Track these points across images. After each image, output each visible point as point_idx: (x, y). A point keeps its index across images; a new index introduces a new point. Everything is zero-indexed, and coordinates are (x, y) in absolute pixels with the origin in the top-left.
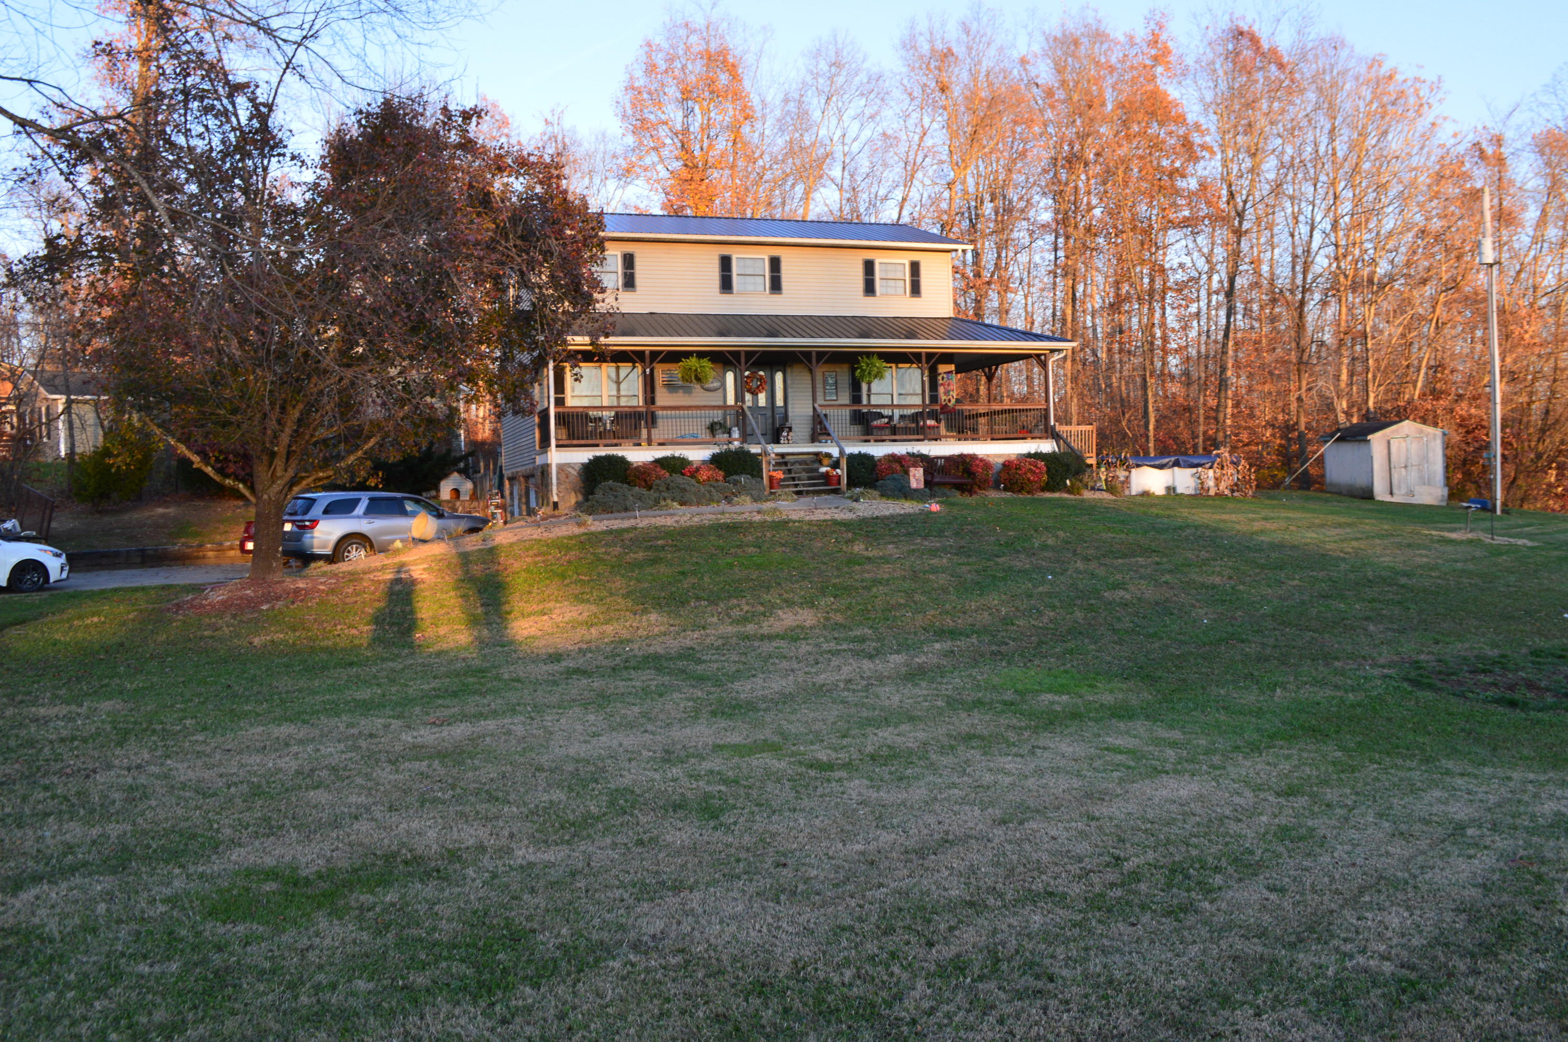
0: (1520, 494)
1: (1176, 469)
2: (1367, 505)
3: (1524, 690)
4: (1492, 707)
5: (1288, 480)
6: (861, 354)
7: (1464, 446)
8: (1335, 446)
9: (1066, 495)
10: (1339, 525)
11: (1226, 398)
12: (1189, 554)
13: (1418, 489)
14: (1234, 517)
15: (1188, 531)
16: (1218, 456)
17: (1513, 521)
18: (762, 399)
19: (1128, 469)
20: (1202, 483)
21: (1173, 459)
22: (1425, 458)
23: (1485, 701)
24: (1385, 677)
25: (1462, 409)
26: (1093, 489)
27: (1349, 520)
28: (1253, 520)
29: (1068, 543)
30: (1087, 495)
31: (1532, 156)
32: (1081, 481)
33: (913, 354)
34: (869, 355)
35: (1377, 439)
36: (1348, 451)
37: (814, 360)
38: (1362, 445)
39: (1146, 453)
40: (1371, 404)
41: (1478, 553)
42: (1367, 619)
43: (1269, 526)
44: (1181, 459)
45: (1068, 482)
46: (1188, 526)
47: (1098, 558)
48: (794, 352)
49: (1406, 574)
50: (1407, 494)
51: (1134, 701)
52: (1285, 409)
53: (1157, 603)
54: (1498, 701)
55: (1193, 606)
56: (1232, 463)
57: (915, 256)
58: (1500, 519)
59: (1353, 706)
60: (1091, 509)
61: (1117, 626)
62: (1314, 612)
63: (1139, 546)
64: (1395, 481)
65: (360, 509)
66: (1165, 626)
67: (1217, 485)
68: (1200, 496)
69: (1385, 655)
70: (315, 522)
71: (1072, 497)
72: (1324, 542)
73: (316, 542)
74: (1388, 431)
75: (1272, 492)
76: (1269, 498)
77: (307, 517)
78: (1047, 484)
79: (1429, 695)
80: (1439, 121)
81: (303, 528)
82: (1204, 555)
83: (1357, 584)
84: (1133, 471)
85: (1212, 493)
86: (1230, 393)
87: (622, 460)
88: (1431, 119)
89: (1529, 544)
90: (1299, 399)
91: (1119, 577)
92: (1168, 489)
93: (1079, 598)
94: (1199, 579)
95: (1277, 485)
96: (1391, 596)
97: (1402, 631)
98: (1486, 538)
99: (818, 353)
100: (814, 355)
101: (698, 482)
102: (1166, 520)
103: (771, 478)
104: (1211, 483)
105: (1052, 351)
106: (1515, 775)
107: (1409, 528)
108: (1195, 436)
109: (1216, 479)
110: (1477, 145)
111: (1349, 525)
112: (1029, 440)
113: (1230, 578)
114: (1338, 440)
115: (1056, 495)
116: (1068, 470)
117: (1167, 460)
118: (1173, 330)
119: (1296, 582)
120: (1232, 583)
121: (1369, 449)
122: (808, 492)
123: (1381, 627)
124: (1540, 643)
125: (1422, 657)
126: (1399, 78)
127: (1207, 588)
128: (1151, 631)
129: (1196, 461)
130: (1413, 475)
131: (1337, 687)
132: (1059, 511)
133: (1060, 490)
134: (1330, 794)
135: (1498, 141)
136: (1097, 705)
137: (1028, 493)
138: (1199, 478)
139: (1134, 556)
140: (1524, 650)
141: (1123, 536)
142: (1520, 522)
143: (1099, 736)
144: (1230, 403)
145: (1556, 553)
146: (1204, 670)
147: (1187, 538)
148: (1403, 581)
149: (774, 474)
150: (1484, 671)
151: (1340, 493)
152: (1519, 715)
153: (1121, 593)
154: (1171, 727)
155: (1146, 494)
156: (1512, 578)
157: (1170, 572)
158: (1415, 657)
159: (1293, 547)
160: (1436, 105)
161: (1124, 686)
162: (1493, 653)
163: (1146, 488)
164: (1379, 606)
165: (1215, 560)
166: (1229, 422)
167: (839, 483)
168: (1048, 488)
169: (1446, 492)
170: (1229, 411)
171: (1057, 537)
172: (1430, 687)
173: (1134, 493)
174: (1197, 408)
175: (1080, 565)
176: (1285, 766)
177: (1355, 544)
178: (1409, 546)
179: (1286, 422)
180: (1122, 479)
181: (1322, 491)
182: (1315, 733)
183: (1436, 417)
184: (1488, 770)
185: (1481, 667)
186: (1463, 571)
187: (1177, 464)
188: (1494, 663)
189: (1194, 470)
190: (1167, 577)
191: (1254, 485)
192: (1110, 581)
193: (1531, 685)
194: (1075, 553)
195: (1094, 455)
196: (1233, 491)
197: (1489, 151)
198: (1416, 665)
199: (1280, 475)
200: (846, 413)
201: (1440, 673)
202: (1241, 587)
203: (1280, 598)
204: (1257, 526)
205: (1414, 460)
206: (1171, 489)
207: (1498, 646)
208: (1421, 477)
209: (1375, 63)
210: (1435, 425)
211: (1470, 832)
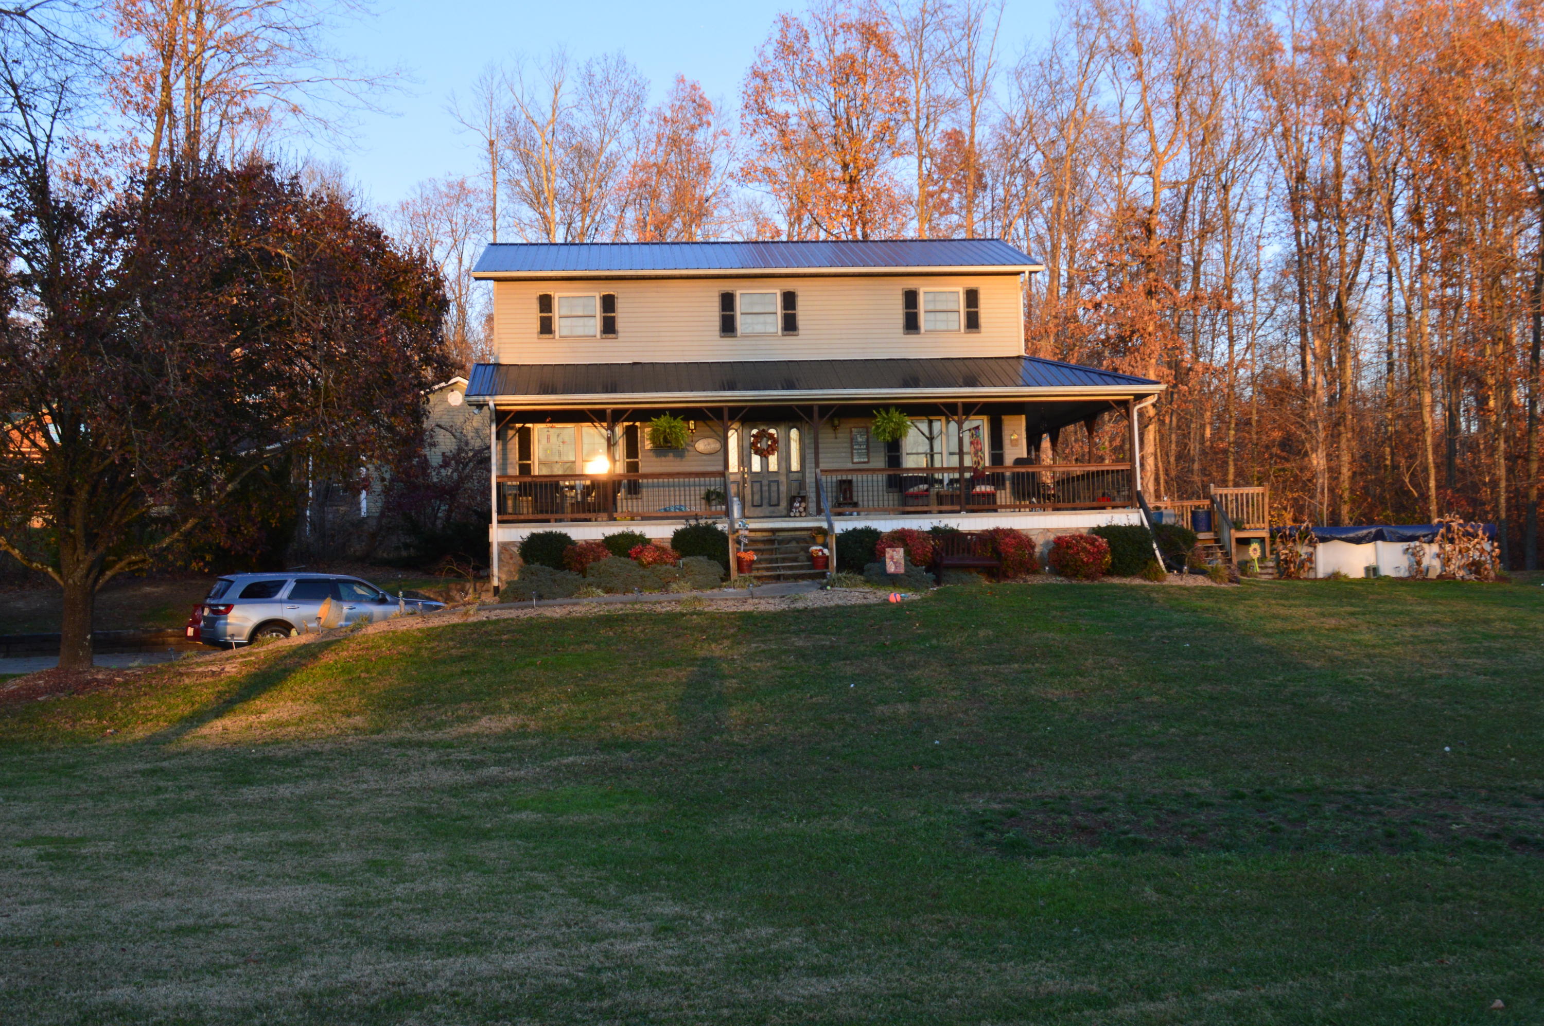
1: (1379, 543)
6: (877, 407)
16: (1443, 525)
18: (773, 460)
19: (1312, 544)
20: (1419, 563)
21: (1373, 530)
33: (946, 405)
34: (887, 407)
37: (816, 415)
39: (1338, 523)
44: (1388, 530)
48: (790, 406)
56: (1470, 535)
57: (972, 283)
65: (284, 593)
67: (1444, 565)
68: (1416, 579)
70: (229, 607)
71: (1147, 583)
73: (230, 630)
77: (222, 601)
78: (1112, 566)
81: (219, 614)
84: (1319, 546)
85: (1435, 575)
87: (565, 538)
92: (1367, 569)
99: (820, 407)
100: (816, 409)
101: (642, 565)
103: (739, 561)
104: (1433, 562)
105: (1140, 397)
109: (1441, 556)
112: (1109, 510)
115: (1135, 581)
116: (1140, 549)
117: (1365, 532)
122: (786, 578)
129: (1409, 533)
133: (1133, 574)
137: (1087, 577)
138: (1413, 554)
149: (742, 555)
155: (1335, 578)
163: (1338, 569)
167: (827, 566)
168: (1115, 570)
173: (1321, 574)
180: (1304, 557)
187: (1379, 537)
189: (1405, 545)
191: (1498, 564)
195: (1266, 525)
196: (1471, 572)
200: (881, 478)
206: (1372, 571)
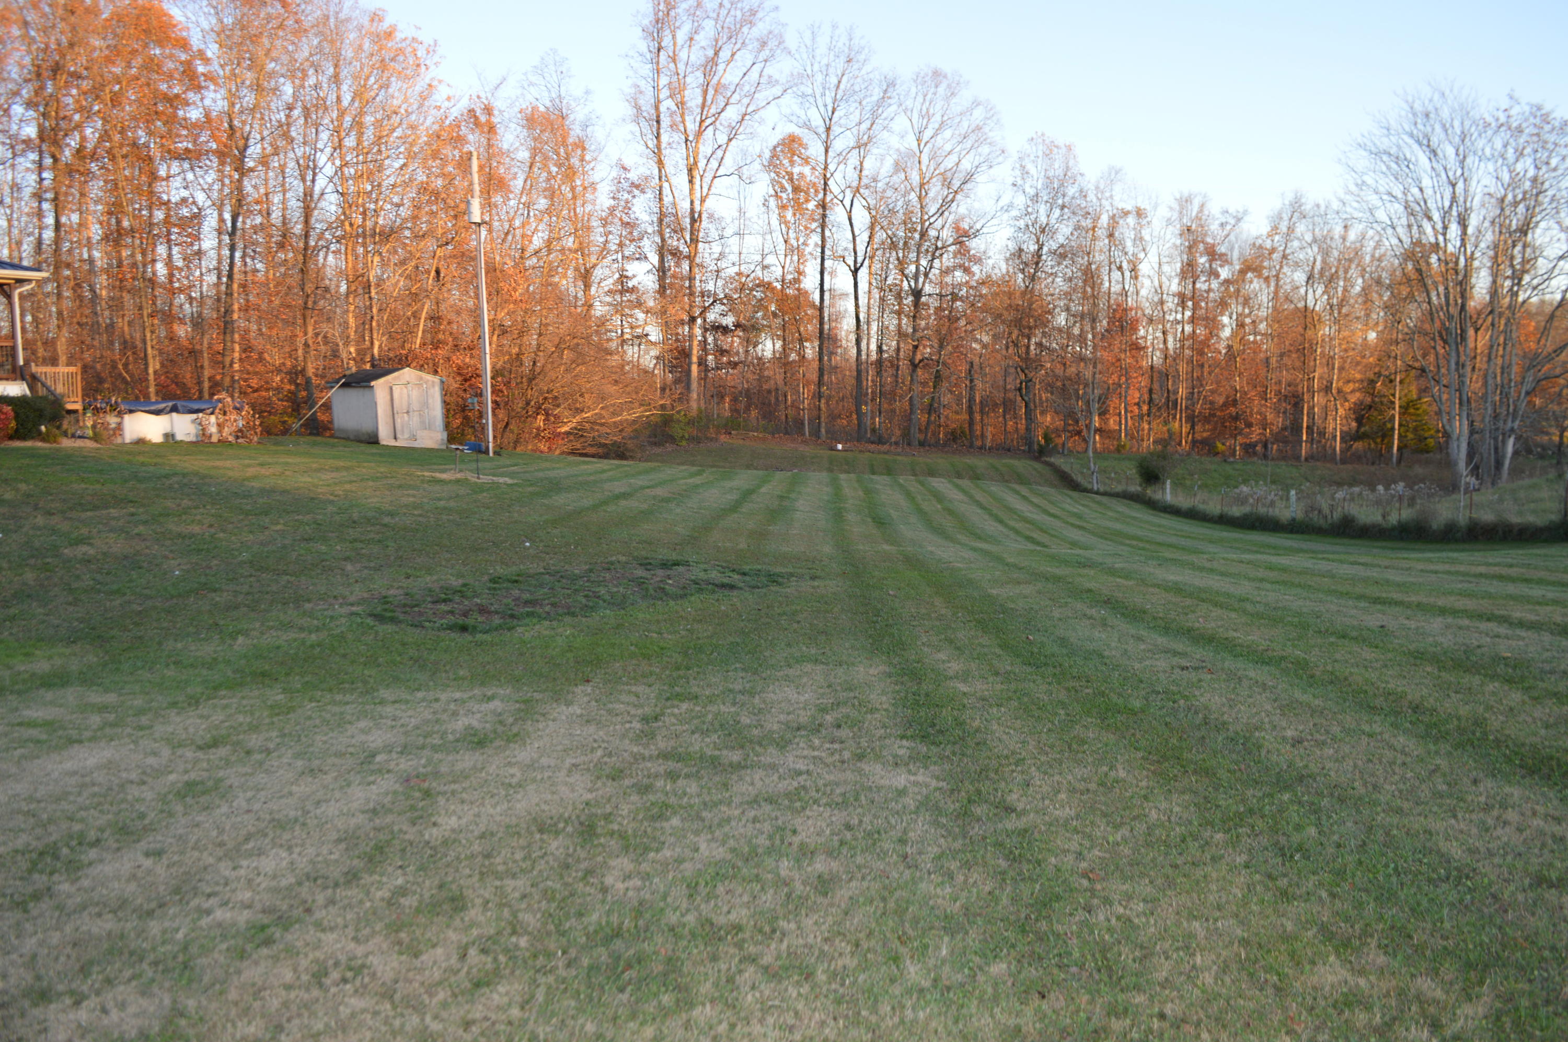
0: (512, 437)
1: (174, 415)
2: (373, 449)
3: (476, 615)
4: (442, 634)
5: (296, 426)
7: (461, 393)
8: (342, 391)
9: (39, 444)
10: (337, 469)
11: (233, 342)
12: (169, 503)
13: (421, 434)
14: (228, 464)
15: (175, 479)
16: (219, 401)
17: (504, 460)
19: (120, 414)
20: (203, 429)
21: (170, 404)
22: (425, 404)
23: (442, 628)
24: (352, 614)
25: (460, 359)
26: (73, 436)
27: (348, 464)
28: (249, 466)
29: (29, 496)
30: (66, 443)
31: (519, 129)
32: (58, 428)
35: (380, 385)
36: (353, 396)
38: (367, 391)
39: (147, 396)
40: (376, 351)
41: (462, 491)
42: (346, 559)
43: (263, 471)
44: (180, 404)
45: (43, 428)
46: (175, 474)
47: (63, 512)
49: (391, 514)
50: (410, 439)
51: (74, 666)
52: (292, 354)
53: (126, 557)
54: (451, 628)
55: (166, 557)
56: (236, 408)
58: (492, 459)
59: (312, 646)
60: (66, 460)
61: (75, 585)
62: (294, 555)
63: (114, 497)
64: (398, 426)
66: (131, 581)
67: (220, 432)
68: (202, 443)
69: (358, 592)
71: (48, 445)
72: (316, 486)
74: (390, 377)
75: (280, 438)
76: (276, 444)
78: (17, 431)
79: (390, 628)
80: (435, 83)
82: (186, 502)
83: (342, 525)
84: (126, 417)
85: (215, 439)
86: (236, 336)
88: (427, 81)
89: (509, 481)
90: (306, 345)
91: (84, 531)
92: (166, 435)
93: (33, 556)
94: (175, 529)
95: (285, 432)
96: (372, 536)
97: (378, 569)
98: (472, 477)
102: (152, 469)
104: (213, 429)
106: (444, 697)
107: (404, 470)
108: (200, 383)
109: (219, 425)
110: (471, 111)
111: (347, 469)
113: (211, 526)
114: (343, 385)
115: (29, 444)
116: (41, 416)
117: (165, 405)
118: (178, 268)
119: (279, 527)
120: (213, 530)
121: (373, 395)
123: (358, 566)
124: (500, 570)
125: (391, 592)
126: (399, 35)
127: (184, 537)
128: (115, 587)
129: (196, 406)
130: (415, 420)
131: (302, 629)
132: (26, 461)
133: (33, 438)
134: (254, 741)
135: (488, 110)
136: (26, 676)
138: (200, 424)
139: (106, 508)
140: (486, 578)
141: (98, 486)
142: (508, 462)
143: (17, 709)
144: (237, 348)
145: (530, 489)
146: (165, 625)
147: (171, 487)
148: (387, 520)
150: (445, 601)
151: (347, 439)
152: (468, 637)
153: (84, 548)
154: (106, 691)
155: (141, 442)
156: (488, 513)
157: (145, 523)
158: (384, 593)
159: (285, 492)
160: (432, 67)
161: (67, 651)
162: (455, 583)
163: (142, 435)
164: (359, 545)
165: (197, 508)
166: (236, 366)
168: (17, 435)
169: (445, 435)
170: (237, 355)
171: (17, 490)
172: (393, 620)
173: (127, 440)
174: (201, 352)
175: (40, 520)
176: (218, 717)
177: (347, 487)
178: (400, 486)
179: (294, 367)
180: (113, 426)
181: (332, 436)
182: (264, 677)
183: (435, 365)
184: (420, 695)
185: (444, 596)
186: (445, 508)
187: (174, 409)
188: (455, 592)
189: (194, 416)
190: (141, 529)
191: (259, 430)
192: (73, 536)
193: (482, 610)
194: (36, 508)
195: (80, 399)
196: (237, 437)
197: (483, 119)
198: (384, 600)
199: (290, 420)
201: (405, 606)
202: (221, 535)
203: (262, 544)
204: (251, 472)
205: (415, 406)
206: (169, 436)
207: (463, 576)
208: (423, 422)
209: (376, 17)
210: (436, 372)
211: (379, 758)
